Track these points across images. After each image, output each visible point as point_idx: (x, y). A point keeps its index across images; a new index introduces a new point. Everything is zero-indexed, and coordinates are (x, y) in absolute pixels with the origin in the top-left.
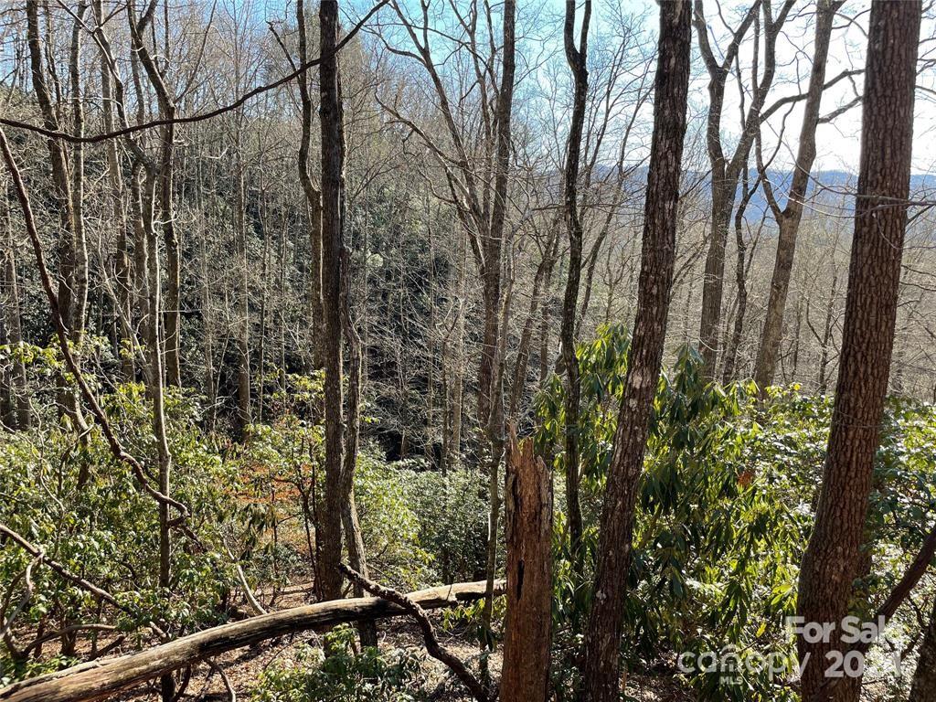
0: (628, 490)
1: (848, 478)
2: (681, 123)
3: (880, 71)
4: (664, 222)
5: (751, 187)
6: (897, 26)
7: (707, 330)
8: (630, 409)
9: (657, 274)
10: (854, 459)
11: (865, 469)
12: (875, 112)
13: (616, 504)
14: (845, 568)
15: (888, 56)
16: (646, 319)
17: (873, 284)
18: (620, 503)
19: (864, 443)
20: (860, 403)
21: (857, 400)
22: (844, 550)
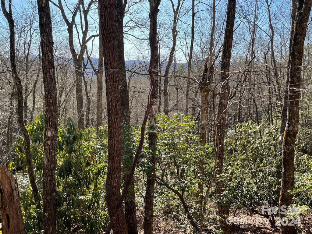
0: (52, 174)
1: (114, 154)
2: (51, 41)
3: (105, 29)
4: (50, 77)
5: (86, 64)
6: (108, 15)
7: (80, 111)
8: (48, 144)
9: (51, 95)
10: (115, 147)
11: (119, 150)
12: (105, 42)
13: (48, 180)
14: (117, 181)
15: (106, 24)
16: (49, 112)
17: (113, 94)
18: (49, 179)
19: (117, 142)
20: (115, 131)
21: (113, 130)
22: (116, 175)
